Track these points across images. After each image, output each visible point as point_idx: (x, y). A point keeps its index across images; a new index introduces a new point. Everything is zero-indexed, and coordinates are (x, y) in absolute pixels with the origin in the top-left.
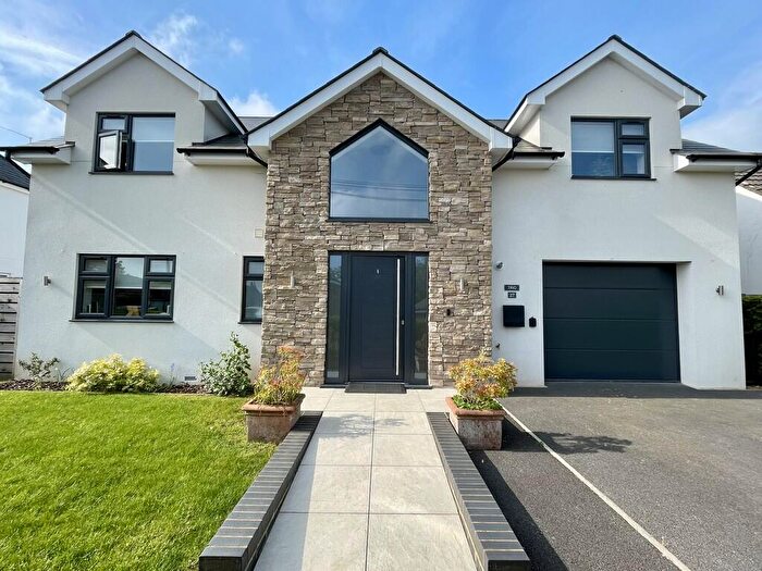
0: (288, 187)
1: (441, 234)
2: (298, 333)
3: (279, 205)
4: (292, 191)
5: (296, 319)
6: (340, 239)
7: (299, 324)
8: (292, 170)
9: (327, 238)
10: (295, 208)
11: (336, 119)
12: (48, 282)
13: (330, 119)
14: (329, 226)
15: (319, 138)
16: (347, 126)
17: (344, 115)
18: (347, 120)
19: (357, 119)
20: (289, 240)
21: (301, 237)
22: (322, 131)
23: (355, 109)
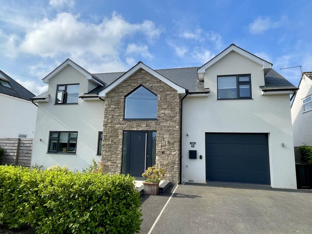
0: (111, 109)
1: (161, 124)
2: (112, 159)
3: (108, 115)
4: (112, 110)
5: (112, 154)
6: (127, 127)
7: (113, 156)
8: (112, 103)
9: (123, 126)
10: (113, 116)
11: (127, 85)
12: (41, 140)
13: (125, 86)
14: (123, 122)
15: (121, 92)
16: (130, 87)
17: (129, 84)
18: (130, 85)
19: (134, 85)
20: (111, 127)
21: (114, 126)
22: (122, 90)
23: (133, 81)
